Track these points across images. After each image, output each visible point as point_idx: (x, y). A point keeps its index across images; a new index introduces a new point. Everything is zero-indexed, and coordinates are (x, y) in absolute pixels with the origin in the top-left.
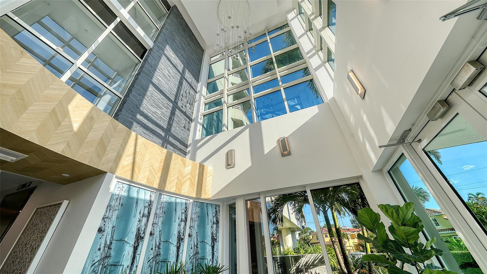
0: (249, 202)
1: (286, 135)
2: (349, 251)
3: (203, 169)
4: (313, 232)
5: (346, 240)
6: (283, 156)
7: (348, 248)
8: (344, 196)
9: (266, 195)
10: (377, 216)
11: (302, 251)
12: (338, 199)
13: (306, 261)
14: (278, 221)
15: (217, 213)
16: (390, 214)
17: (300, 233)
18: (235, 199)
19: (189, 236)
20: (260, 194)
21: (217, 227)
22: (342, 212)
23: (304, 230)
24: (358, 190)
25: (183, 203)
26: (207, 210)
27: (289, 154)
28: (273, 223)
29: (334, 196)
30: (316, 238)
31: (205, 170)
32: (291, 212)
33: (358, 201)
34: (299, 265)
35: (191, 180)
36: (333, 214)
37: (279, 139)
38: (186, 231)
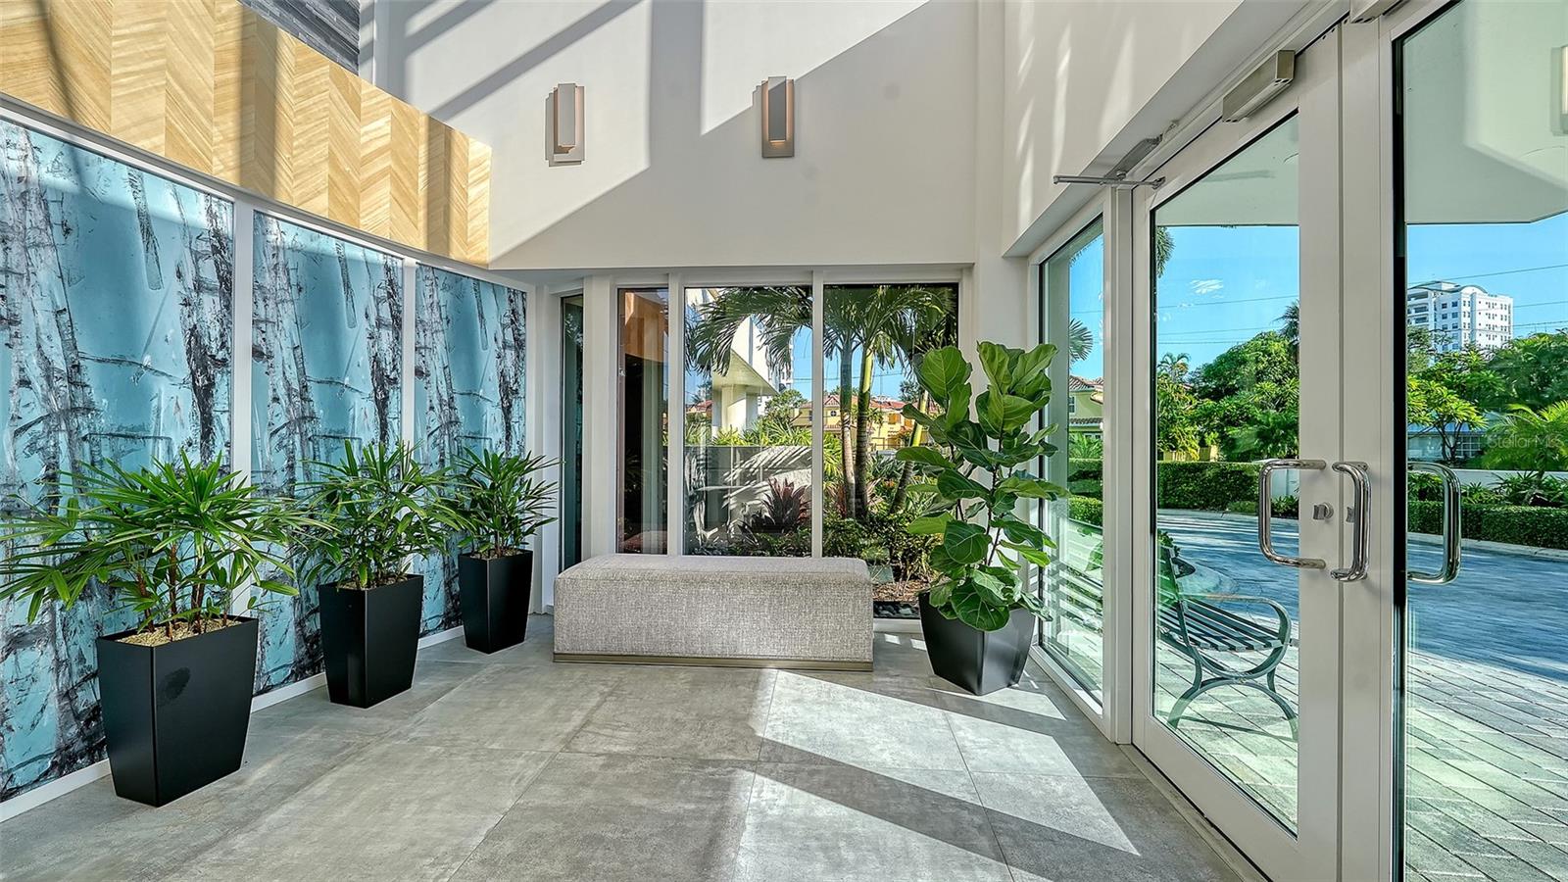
0: (631, 297)
1: (793, 75)
2: (874, 447)
3: (448, 144)
4: (803, 401)
5: (875, 425)
6: (764, 156)
7: (874, 442)
8: (909, 318)
9: (690, 282)
10: (966, 369)
11: (765, 439)
12: (891, 323)
13: (769, 458)
14: (716, 360)
15: (515, 319)
16: (996, 366)
17: (771, 402)
18: (582, 279)
19: (416, 374)
20: (668, 274)
21: (518, 357)
22: (889, 359)
23: (782, 395)
24: (948, 304)
25: (376, 265)
26: (480, 302)
27: (789, 153)
28: (699, 366)
29: (881, 314)
30: (808, 416)
31: (456, 151)
32: (757, 342)
33: (936, 334)
34: (750, 467)
35: (396, 181)
36: (865, 357)
37: (765, 84)
38: (404, 357)
